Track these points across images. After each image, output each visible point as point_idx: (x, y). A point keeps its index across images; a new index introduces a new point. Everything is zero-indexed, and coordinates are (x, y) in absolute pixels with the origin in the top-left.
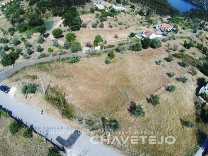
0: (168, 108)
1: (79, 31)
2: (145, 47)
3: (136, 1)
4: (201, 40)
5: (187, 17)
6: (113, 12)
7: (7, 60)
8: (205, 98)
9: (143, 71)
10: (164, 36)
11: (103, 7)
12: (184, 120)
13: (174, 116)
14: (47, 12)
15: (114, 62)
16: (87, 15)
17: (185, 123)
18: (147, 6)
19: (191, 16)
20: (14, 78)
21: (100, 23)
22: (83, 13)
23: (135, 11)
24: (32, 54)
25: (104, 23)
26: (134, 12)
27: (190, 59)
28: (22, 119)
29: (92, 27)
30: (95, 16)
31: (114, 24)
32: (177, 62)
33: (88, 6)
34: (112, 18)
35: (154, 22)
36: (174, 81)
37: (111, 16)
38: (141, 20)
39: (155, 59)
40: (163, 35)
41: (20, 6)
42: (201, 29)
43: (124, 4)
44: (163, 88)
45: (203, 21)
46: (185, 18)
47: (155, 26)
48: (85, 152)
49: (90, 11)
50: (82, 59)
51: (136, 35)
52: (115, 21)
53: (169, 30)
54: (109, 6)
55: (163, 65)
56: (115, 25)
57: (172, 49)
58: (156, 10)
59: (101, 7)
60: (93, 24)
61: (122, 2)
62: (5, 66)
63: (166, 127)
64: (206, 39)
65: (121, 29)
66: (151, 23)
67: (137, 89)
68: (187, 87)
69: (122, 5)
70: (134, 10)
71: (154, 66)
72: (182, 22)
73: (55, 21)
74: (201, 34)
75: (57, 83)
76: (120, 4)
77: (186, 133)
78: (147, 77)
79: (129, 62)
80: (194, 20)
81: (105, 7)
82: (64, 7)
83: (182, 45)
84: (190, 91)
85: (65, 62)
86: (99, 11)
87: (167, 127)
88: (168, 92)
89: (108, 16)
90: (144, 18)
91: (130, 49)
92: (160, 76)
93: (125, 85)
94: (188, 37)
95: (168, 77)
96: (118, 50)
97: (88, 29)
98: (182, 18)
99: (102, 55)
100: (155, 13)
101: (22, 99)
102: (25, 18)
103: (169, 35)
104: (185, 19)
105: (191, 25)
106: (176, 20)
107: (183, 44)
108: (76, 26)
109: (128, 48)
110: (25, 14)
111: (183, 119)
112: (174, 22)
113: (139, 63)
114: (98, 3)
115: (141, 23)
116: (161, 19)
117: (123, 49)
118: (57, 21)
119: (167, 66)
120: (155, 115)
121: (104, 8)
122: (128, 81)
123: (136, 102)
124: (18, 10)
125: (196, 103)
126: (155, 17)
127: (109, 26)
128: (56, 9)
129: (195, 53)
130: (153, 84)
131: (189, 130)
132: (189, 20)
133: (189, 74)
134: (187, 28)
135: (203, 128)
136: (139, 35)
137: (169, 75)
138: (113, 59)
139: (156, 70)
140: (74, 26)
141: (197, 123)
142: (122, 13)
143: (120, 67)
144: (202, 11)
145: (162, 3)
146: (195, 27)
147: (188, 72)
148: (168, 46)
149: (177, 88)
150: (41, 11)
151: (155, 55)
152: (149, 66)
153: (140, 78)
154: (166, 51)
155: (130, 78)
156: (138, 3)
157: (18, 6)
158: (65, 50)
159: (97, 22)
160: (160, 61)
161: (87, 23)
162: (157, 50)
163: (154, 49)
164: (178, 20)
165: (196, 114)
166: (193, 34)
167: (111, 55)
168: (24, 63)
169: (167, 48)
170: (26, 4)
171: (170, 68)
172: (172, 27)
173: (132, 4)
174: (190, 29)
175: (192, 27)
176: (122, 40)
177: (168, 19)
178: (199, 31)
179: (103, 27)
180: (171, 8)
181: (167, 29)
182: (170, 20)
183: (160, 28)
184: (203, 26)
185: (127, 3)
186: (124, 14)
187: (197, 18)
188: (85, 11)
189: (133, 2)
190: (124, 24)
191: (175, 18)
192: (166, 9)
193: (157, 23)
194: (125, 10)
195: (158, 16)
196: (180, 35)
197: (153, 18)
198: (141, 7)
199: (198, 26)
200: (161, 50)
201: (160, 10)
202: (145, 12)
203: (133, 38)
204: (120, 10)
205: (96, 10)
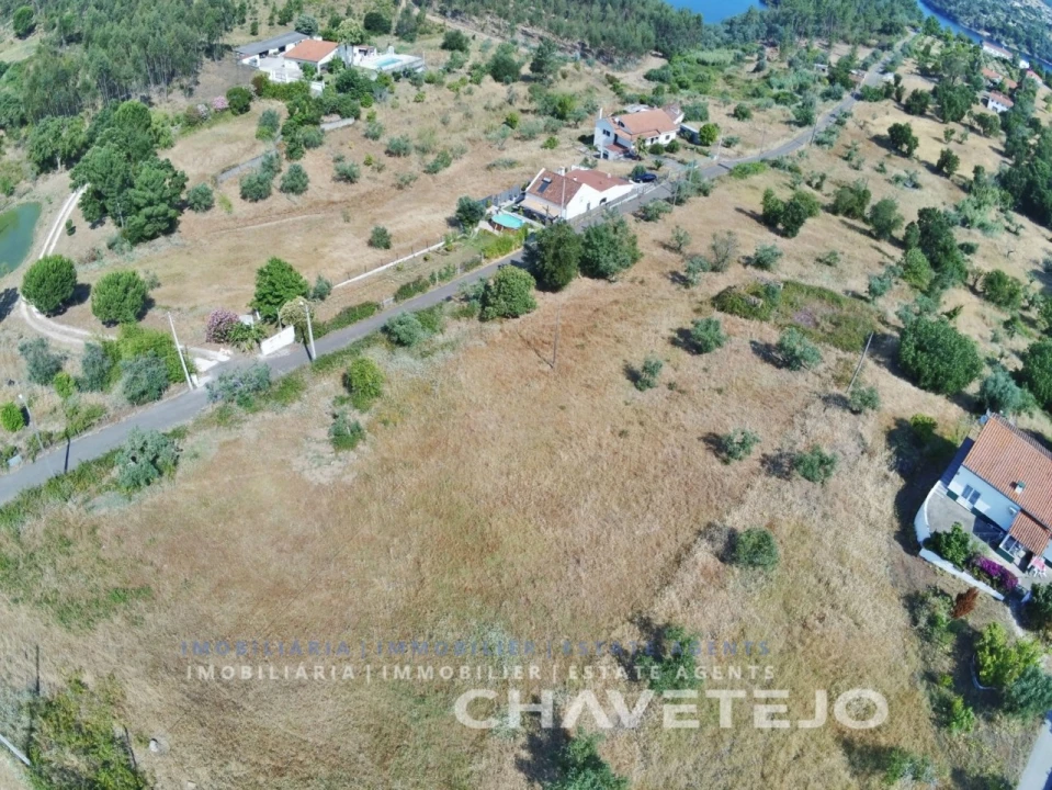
1: (175, 235)
2: (549, 281)
3: (471, 5)
4: (846, 159)
5: (747, 47)
6: (351, 86)
8: (962, 558)
9: (564, 456)
10: (645, 181)
11: (297, 68)
12: (862, 740)
14: (9, 154)
15: (385, 423)
16: (214, 129)
18: (532, 23)
19: (771, 31)
21: (286, 166)
22: (192, 121)
23: (468, 65)
26: (463, 72)
27: (817, 304)
29: (244, 197)
30: (254, 129)
31: (364, 158)
32: (747, 343)
33: (213, 77)
34: (350, 121)
35: (578, 106)
36: (758, 482)
37: (343, 116)
38: (508, 110)
39: (618, 355)
40: (640, 176)
42: (839, 98)
43: (409, 32)
44: (704, 554)
45: (843, 49)
46: (739, 52)
47: (584, 130)
49: (226, 104)
50: (189, 440)
51: (493, 209)
52: (366, 136)
53: (663, 141)
54: (327, 59)
55: (671, 387)
56: (367, 163)
57: (703, 269)
58: (582, 37)
59: (283, 71)
60: (245, 183)
61: (394, 25)
64: (874, 144)
65: (403, 184)
66: (562, 117)
68: (839, 504)
69: (395, 39)
70: (461, 56)
72: (728, 79)
74: (840, 123)
76: (385, 39)
79: (470, 403)
80: (792, 54)
81: (307, 69)
82: (94, 106)
83: (753, 215)
84: (861, 528)
86: (274, 96)
88: (737, 570)
89: (324, 118)
90: (522, 95)
91: (467, 313)
92: (669, 467)
94: (772, 158)
97: (223, 212)
98: (725, 55)
99: (310, 385)
100: (577, 53)
103: (672, 169)
104: (738, 59)
105: (781, 87)
106: (692, 71)
107: (760, 210)
108: (149, 217)
109: (457, 305)
112: (687, 87)
113: (535, 401)
114: (266, 53)
115: (510, 123)
116: (611, 80)
117: (428, 319)
118: (56, 201)
119: (694, 387)
121: (301, 73)
125: (913, 602)
126: (577, 79)
127: (336, 173)
129: (832, 250)
132: (761, 55)
133: (836, 413)
134: (758, 108)
136: (509, 203)
138: (377, 404)
139: (636, 428)
140: (139, 219)
141: (944, 731)
142: (403, 87)
146: (799, 92)
147: (828, 400)
148: (674, 243)
151: (617, 325)
152: (594, 408)
154: (673, 281)
156: (482, 17)
159: (270, 166)
160: (652, 370)
161: (215, 178)
162: (623, 281)
163: (600, 284)
164: (702, 71)
165: (930, 677)
166: (795, 135)
167: (358, 388)
169: (674, 262)
171: (719, 398)
172: (681, 118)
173: (453, 25)
174: (777, 110)
175: (785, 94)
176: (416, 255)
177: (648, 77)
178: (830, 111)
179: (305, 185)
180: (657, 13)
181: (652, 140)
182: (662, 80)
183: (616, 136)
184: (847, 79)
185: (422, 26)
186: (415, 88)
187: (806, 40)
188: (196, 111)
189: (455, 14)
190: (417, 148)
191: (686, 65)
192: (632, 22)
193: (592, 110)
194: (417, 65)
195: (597, 71)
196: (727, 156)
197: (571, 82)
198: (497, 35)
199: (820, 80)
200: (642, 282)
201: (601, 33)
202: (522, 59)
203: (476, 230)
204: (390, 73)
205: (260, 95)
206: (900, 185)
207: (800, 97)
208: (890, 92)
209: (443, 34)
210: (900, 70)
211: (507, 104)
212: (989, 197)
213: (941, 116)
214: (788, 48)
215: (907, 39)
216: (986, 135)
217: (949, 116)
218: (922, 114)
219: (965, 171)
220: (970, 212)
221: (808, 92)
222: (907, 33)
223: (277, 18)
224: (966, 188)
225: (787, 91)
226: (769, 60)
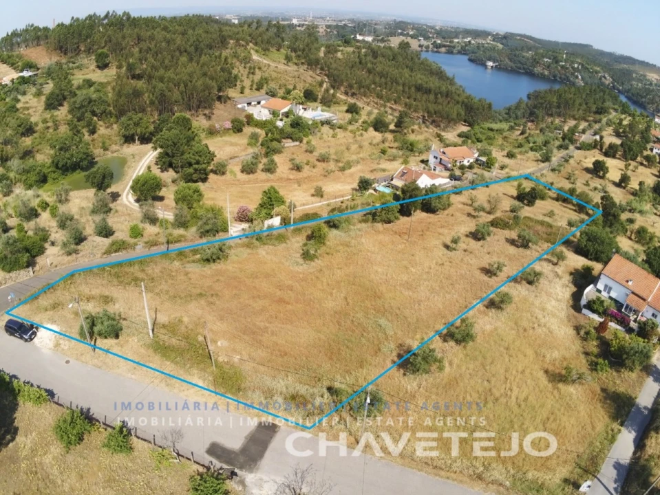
0: (502, 349)
1: (207, 184)
2: (405, 211)
3: (362, 91)
4: (568, 179)
5: (517, 122)
6: (298, 127)
7: (16, 252)
8: (601, 310)
9: (413, 270)
10: (455, 180)
11: (268, 113)
12: (553, 371)
13: (524, 365)
14: (102, 130)
15: (328, 254)
16: (224, 138)
17: (559, 377)
18: (396, 102)
19: (532, 114)
20: (44, 301)
21: (265, 160)
22: (212, 132)
23: (360, 121)
24: (83, 244)
25: (277, 158)
26: (357, 125)
27: (539, 227)
28: (89, 409)
29: (242, 172)
30: (245, 141)
31: (305, 161)
32: (503, 238)
33: (222, 112)
34: (297, 143)
35: (420, 146)
37: (293, 140)
38: (382, 146)
39: (439, 239)
40: (453, 177)
41: (18, 110)
42: (567, 148)
43: (327, 102)
44: (480, 306)
45: (572, 123)
46: (513, 124)
47: (424, 157)
48: (299, 475)
49: (230, 126)
50: (233, 251)
51: (376, 185)
52: (306, 151)
53: (466, 163)
54: (286, 110)
55: (465, 251)
56: (307, 164)
57: (483, 209)
58: (424, 112)
59: (261, 113)
60: (245, 163)
61: (320, 97)
62: (9, 272)
63: (509, 393)
64: (584, 172)
65: (327, 174)
66: (411, 150)
67: (407, 313)
68: (543, 293)
69: (320, 105)
70: (357, 117)
71: (440, 254)
72: (505, 138)
73: (130, 159)
74: (567, 161)
75: (178, 315)
76: (315, 104)
77: (568, 398)
78: (426, 283)
79: (368, 251)
80: (543, 126)
81: (274, 113)
82: (152, 115)
83: (512, 197)
84: (553, 301)
85: (189, 262)
86: (256, 126)
87: (511, 390)
88: (493, 310)
89: (284, 140)
90: (389, 139)
91: (365, 221)
92: (463, 277)
93: (369, 306)
94: (525, 176)
95: (485, 278)
96: (332, 225)
97: (232, 177)
98: (505, 126)
99: (291, 238)
100: (421, 120)
101: (82, 355)
102: (39, 147)
103: (469, 175)
104: (511, 128)
105: (534, 143)
106: (484, 134)
107: (515, 194)
108: (196, 170)
109: (360, 218)
110: (35, 135)
111: (551, 368)
112: (481, 141)
113: (399, 252)
114: (250, 104)
115: (383, 152)
116: (439, 136)
118: (137, 158)
119: (477, 252)
120: (471, 366)
121: (271, 116)
122: (377, 296)
123: (411, 344)
124: (13, 122)
125: (577, 329)
126: (420, 134)
127: (291, 166)
128: (129, 120)
129: (552, 211)
130: (448, 296)
131: (574, 392)
132: (525, 126)
133: (545, 264)
134: (520, 153)
135: (615, 383)
136: (384, 183)
137: (489, 272)
138: (324, 247)
139: (448, 263)
140: (191, 170)
141: (595, 373)
142: (326, 129)
143: (346, 265)
144: (565, 91)
145: (439, 88)
146: (545, 146)
147: (541, 260)
148: (470, 202)
149: (517, 299)
150: (83, 127)
151: (439, 229)
152: (427, 256)
153: (408, 286)
154: (468, 216)
155: (380, 288)
156: (368, 97)
157: (13, 109)
158: (181, 231)
159: (256, 157)
160: (455, 241)
161: (226, 160)
162: (442, 216)
163: (431, 215)
164: (491, 134)
165: (586, 353)
166: (540, 167)
167: (315, 237)
168: (63, 264)
169: (470, 210)
170: (36, 104)
171: (488, 256)
172: (476, 155)
173: (352, 100)
174: (531, 154)
175: (536, 146)
176: (337, 200)
177: (460, 136)
178: (561, 155)
179: (275, 169)
180: (466, 100)
181: (460, 162)
182: (467, 137)
183: (441, 159)
184: (572, 138)
185: (335, 100)
186: (332, 130)
187: (552, 118)
188: (215, 127)
189: (353, 95)
190: (333, 159)
191: (481, 130)
192: (451, 105)
193: (428, 149)
194: (334, 118)
195: (431, 130)
196: (500, 173)
197: (416, 135)
198: (377, 108)
199: (557, 139)
200: (452, 215)
201: (434, 110)
202: (390, 121)
203: (368, 193)
204: (319, 121)
205: (248, 124)
206: (597, 192)
207: (544, 148)
208: (596, 145)
209: (347, 105)
210: (604, 133)
211: (381, 143)
212: (646, 197)
213: (625, 157)
214: (541, 123)
215: (611, 117)
216: (648, 167)
217: (629, 157)
218: (614, 157)
219: (634, 185)
220: (635, 205)
221: (549, 145)
222: (611, 113)
223: (255, 86)
224: (634, 194)
225: (537, 144)
226: (529, 129)
